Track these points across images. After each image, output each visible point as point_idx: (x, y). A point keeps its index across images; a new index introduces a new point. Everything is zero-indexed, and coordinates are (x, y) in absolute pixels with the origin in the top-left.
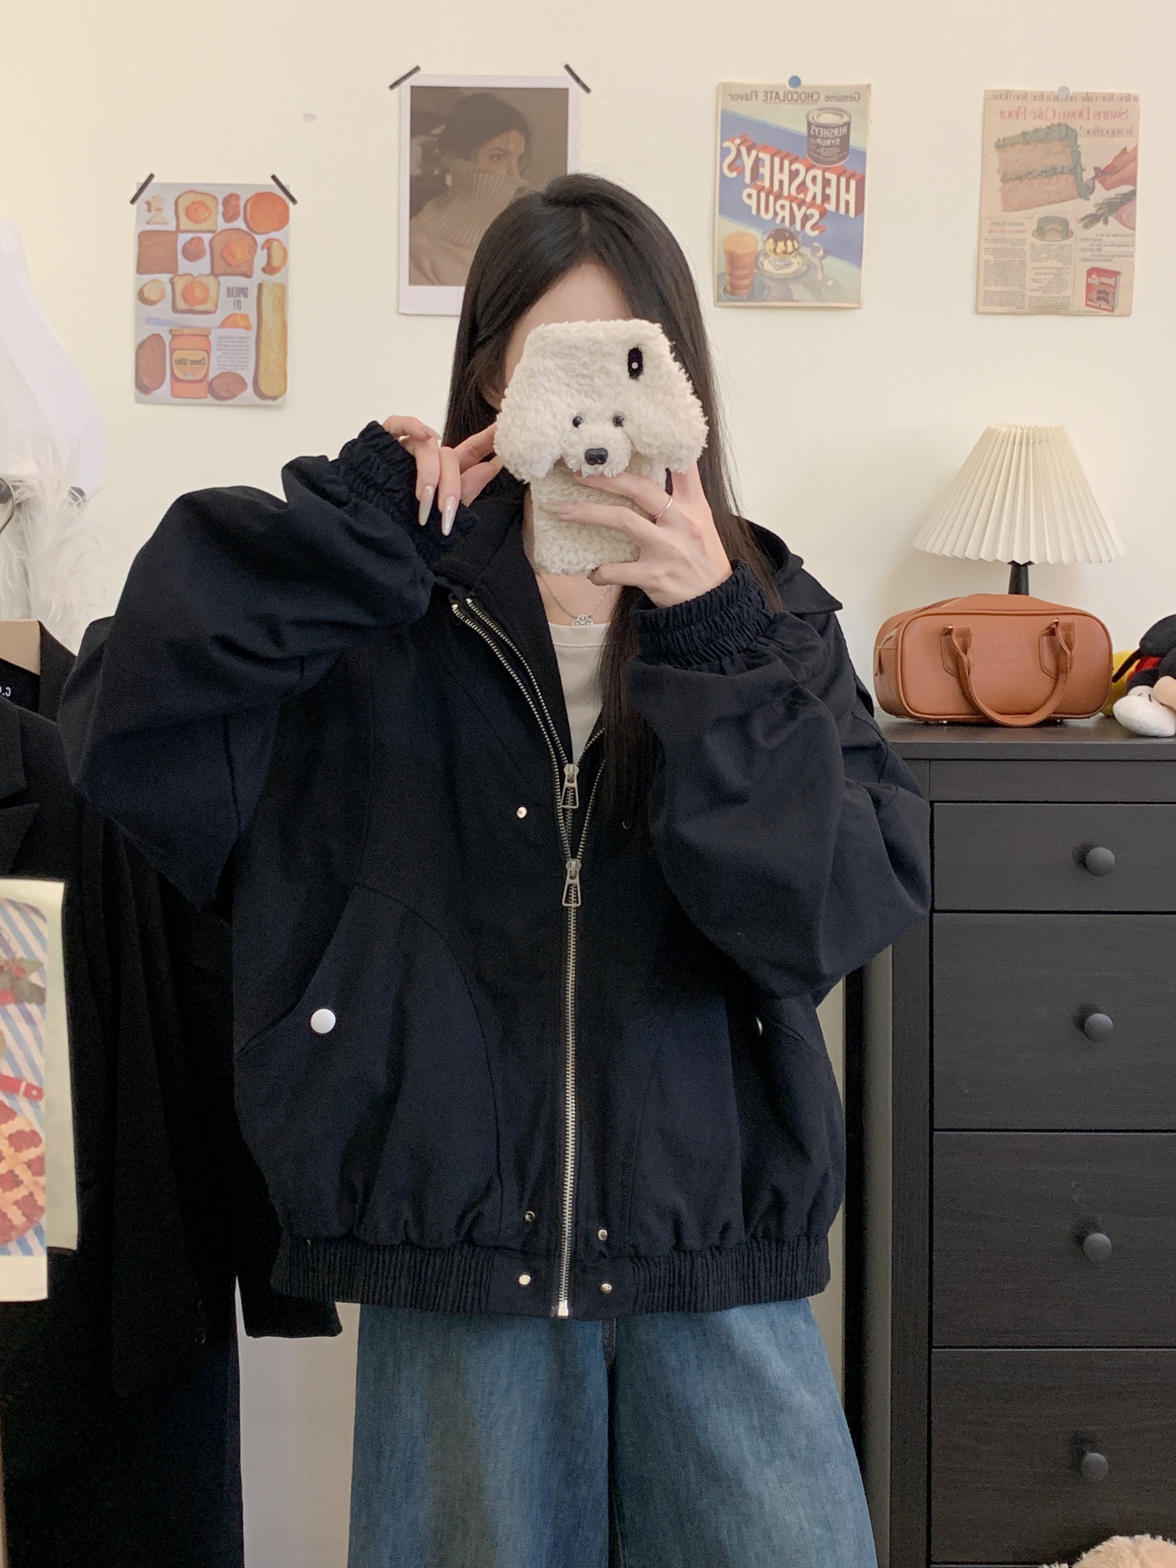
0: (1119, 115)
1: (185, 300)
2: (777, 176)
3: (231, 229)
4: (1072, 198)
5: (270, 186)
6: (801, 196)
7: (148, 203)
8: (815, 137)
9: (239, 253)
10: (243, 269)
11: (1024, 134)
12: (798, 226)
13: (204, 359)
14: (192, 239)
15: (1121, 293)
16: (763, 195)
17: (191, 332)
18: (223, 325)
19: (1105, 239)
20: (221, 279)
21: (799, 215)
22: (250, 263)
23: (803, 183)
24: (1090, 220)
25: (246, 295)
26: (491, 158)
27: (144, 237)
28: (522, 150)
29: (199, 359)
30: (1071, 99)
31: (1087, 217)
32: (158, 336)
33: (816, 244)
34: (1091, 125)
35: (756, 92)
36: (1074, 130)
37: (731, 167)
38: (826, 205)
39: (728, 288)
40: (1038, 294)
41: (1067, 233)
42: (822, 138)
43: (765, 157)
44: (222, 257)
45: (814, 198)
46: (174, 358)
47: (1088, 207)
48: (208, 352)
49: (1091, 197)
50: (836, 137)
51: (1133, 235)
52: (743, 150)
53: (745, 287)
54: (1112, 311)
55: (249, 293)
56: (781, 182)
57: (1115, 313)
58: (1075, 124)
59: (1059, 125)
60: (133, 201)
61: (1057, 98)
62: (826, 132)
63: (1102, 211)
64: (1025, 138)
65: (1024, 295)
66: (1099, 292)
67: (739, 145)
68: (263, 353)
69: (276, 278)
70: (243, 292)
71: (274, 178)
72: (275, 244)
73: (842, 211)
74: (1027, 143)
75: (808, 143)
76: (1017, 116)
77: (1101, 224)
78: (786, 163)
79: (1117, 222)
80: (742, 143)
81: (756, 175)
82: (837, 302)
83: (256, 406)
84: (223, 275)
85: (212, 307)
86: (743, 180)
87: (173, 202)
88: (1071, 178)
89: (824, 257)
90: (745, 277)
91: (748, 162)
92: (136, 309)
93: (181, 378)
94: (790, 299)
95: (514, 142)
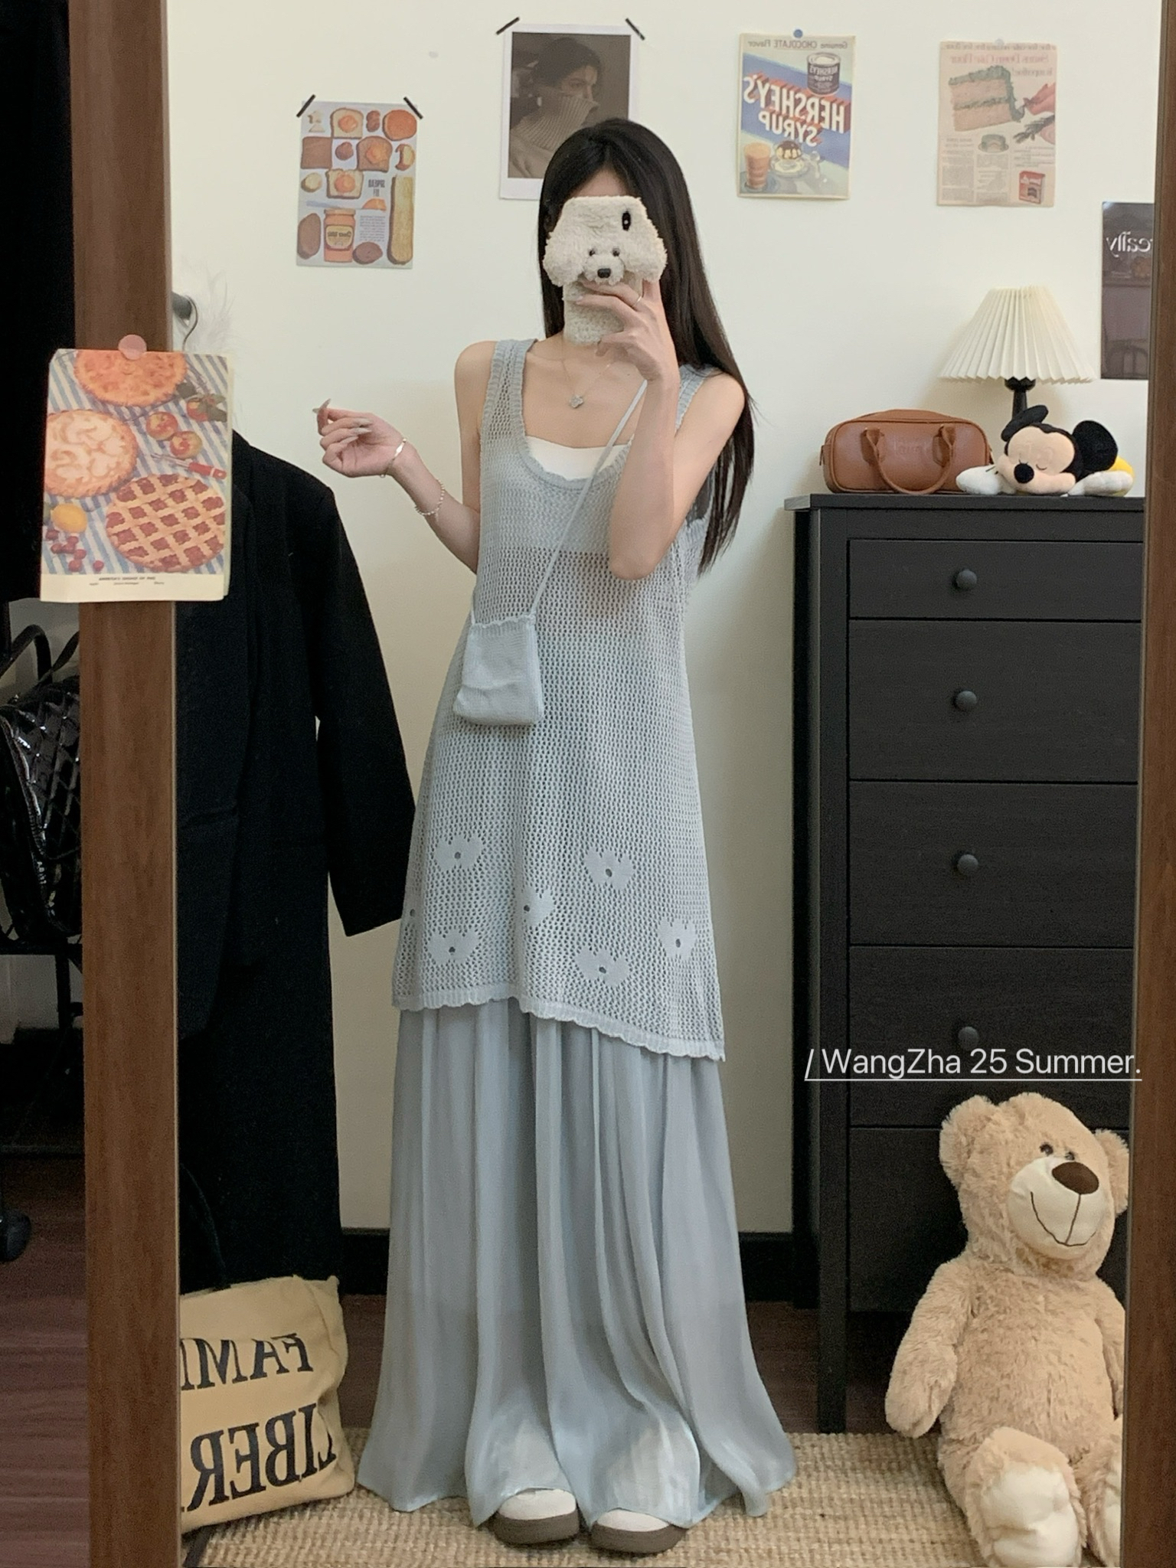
0: (1041, 59)
1: (337, 189)
2: (785, 103)
3: (373, 137)
4: (1009, 121)
5: (401, 105)
6: (803, 117)
7: (310, 117)
8: (813, 74)
9: (378, 153)
10: (382, 166)
11: (971, 74)
12: (801, 139)
13: (349, 232)
14: (343, 144)
15: (1045, 191)
17: (340, 212)
18: (364, 208)
19: (1033, 150)
20: (364, 173)
21: (801, 131)
22: (387, 162)
23: (805, 108)
24: (1022, 137)
25: (383, 186)
26: (572, 86)
27: (306, 142)
28: (594, 81)
29: (346, 232)
30: (1006, 48)
31: (1019, 134)
32: (315, 215)
33: (814, 152)
34: (1021, 66)
35: (769, 41)
36: (1007, 71)
37: (750, 95)
38: (822, 124)
39: (748, 184)
40: (984, 191)
41: (1004, 147)
42: (819, 76)
43: (776, 89)
44: (365, 157)
45: (813, 119)
46: (327, 232)
47: (1020, 127)
48: (353, 227)
49: (1022, 120)
50: (829, 75)
51: (1053, 149)
52: (759, 83)
53: (761, 183)
54: (1040, 203)
55: (385, 184)
56: (788, 108)
57: (1043, 203)
58: (1008, 66)
59: (997, 67)
60: (299, 114)
61: (995, 48)
62: (820, 71)
63: (1030, 131)
64: (972, 77)
65: (973, 192)
66: (1029, 189)
67: (756, 80)
68: (395, 229)
69: (406, 173)
70: (381, 183)
71: (406, 99)
72: (406, 148)
73: (834, 128)
74: (973, 81)
75: (809, 79)
76: (965, 61)
77: (1029, 140)
78: (792, 93)
79: (1041, 138)
80: (758, 78)
81: (768, 101)
82: (832, 195)
83: (388, 268)
84: (365, 170)
85: (357, 195)
86: (760, 103)
87: (329, 116)
88: (1008, 105)
89: (819, 162)
90: (761, 176)
91: (763, 92)
92: (300, 195)
93: (332, 246)
94: (795, 192)
95: (590, 75)
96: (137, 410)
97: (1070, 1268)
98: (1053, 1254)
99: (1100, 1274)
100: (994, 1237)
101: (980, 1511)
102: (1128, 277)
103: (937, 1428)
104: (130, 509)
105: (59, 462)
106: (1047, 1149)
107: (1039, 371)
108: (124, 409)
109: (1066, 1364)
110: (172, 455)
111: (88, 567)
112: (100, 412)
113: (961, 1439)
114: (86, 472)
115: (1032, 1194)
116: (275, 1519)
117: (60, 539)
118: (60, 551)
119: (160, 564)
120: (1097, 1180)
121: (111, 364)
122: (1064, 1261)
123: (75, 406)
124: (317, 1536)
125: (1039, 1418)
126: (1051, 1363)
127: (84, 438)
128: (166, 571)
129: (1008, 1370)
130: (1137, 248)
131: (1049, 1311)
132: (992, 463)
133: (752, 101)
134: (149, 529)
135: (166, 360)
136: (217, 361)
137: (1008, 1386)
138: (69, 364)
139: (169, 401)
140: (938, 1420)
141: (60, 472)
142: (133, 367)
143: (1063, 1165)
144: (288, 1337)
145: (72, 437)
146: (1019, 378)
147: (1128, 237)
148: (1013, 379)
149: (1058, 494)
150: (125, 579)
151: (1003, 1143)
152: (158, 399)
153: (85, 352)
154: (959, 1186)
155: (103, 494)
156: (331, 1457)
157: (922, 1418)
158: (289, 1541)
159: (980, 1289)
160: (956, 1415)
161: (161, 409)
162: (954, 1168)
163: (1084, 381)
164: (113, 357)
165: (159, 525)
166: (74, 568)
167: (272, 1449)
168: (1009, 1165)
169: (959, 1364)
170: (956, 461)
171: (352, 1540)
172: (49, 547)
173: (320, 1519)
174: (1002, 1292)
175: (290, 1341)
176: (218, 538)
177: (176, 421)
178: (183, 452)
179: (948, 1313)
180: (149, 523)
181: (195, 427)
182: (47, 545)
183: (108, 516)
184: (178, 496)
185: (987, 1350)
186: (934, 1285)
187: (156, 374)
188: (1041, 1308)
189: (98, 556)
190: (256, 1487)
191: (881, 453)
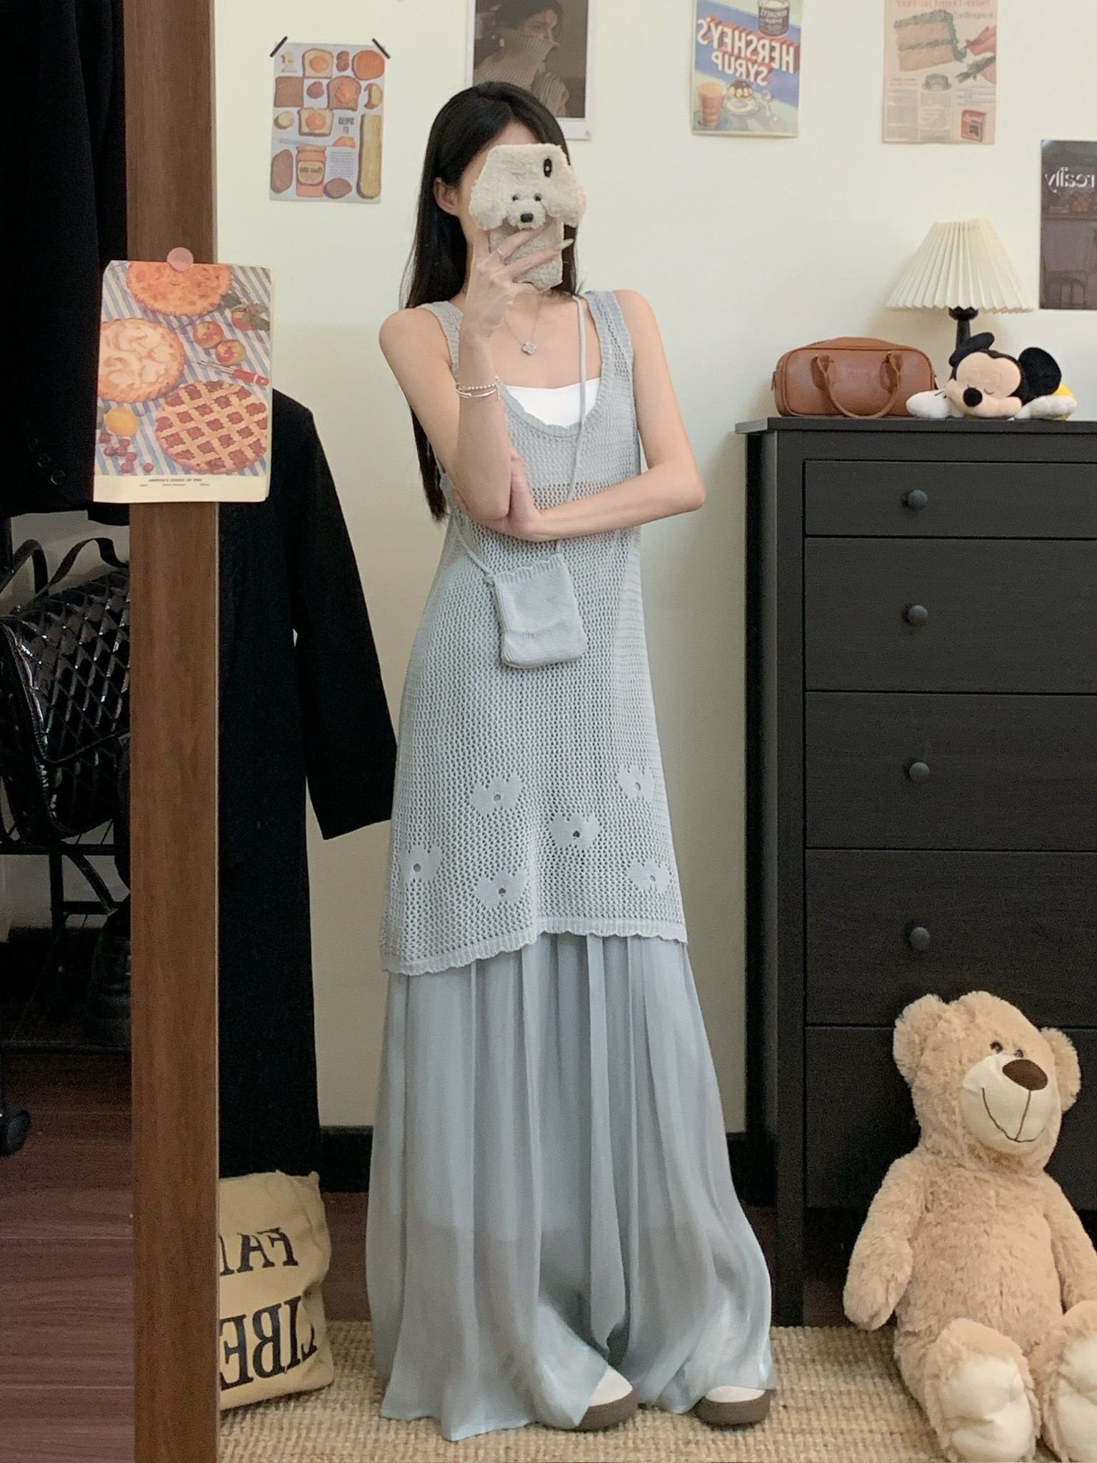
0: (982, 3)
1: (309, 127)
2: (737, 44)
3: (343, 77)
4: (950, 61)
5: (371, 46)
6: (754, 58)
7: (283, 57)
8: (764, 17)
9: (348, 93)
10: (351, 105)
11: (915, 17)
12: (752, 78)
13: (320, 168)
14: (315, 83)
15: (987, 129)
16: (727, 57)
17: (312, 149)
18: (335, 145)
19: (975, 90)
20: (335, 111)
21: (753, 72)
22: (356, 101)
23: (756, 49)
24: (965, 76)
25: (352, 123)
26: (533, 28)
27: (279, 81)
28: (555, 23)
29: (317, 167)
31: (961, 74)
32: (288, 151)
33: (765, 91)
34: (963, 10)
36: (950, 14)
37: (704, 37)
38: (772, 64)
39: (701, 122)
40: (927, 129)
41: (947, 85)
43: (728, 31)
44: (336, 96)
45: (764, 59)
46: (299, 166)
47: (963, 67)
48: (324, 163)
49: (964, 60)
50: (779, 18)
51: (994, 87)
52: (712, 25)
53: (714, 120)
54: (981, 140)
55: (355, 122)
56: (740, 48)
57: (984, 141)
58: (949, 10)
59: (940, 11)
60: (272, 55)
62: (771, 14)
63: (972, 70)
64: (916, 20)
65: (916, 130)
66: (971, 127)
67: (710, 22)
68: (364, 164)
69: (375, 111)
70: (351, 121)
71: (374, 41)
72: (374, 88)
73: (784, 69)
74: (917, 23)
75: (760, 22)
76: (909, 5)
77: (971, 80)
78: (743, 34)
79: (982, 78)
80: (712, 20)
81: (721, 43)
82: (781, 132)
83: (357, 202)
84: (336, 108)
85: (327, 132)
86: (712, 46)
87: (301, 55)
88: (950, 47)
89: (769, 101)
90: (712, 115)
91: (716, 35)
92: (273, 132)
93: (303, 180)
94: (746, 129)
95: (550, 17)
96: (185, 319)
97: (1020, 1164)
98: (1004, 1150)
99: (1048, 1169)
100: (946, 1133)
101: (938, 1400)
102: (1064, 212)
103: (893, 1321)
104: (178, 414)
105: (112, 368)
106: (997, 1046)
107: (983, 299)
108: (172, 318)
109: (1016, 1257)
110: (217, 362)
111: (138, 469)
112: (150, 321)
113: (916, 1331)
114: (138, 378)
115: (983, 1089)
116: (261, 1410)
117: (112, 442)
118: (113, 454)
119: (206, 467)
120: (1045, 1076)
121: (161, 275)
122: (1014, 1156)
123: (127, 315)
124: (302, 1426)
125: (992, 1310)
126: (1004, 1258)
127: (135, 345)
128: (213, 473)
129: (961, 1263)
130: (1074, 184)
131: (1002, 1206)
132: (936, 388)
133: (705, 43)
134: (196, 433)
135: (212, 272)
136: (260, 272)
137: (962, 1280)
138: (121, 275)
139: (216, 310)
140: (894, 1312)
141: (113, 378)
142: (180, 278)
143: (1013, 1063)
144: (272, 1231)
145: (124, 343)
146: (964, 307)
147: (1066, 173)
148: (959, 309)
149: (1006, 417)
150: (173, 480)
151: (955, 1041)
152: (204, 309)
153: (136, 263)
154: (912, 1083)
155: (153, 400)
156: (313, 1349)
157: (880, 1310)
158: (276, 1431)
159: (933, 1184)
160: (911, 1309)
161: (208, 318)
162: (908, 1066)
163: (1026, 311)
164: (162, 269)
165: (205, 429)
166: (127, 470)
167: (258, 1341)
168: (960, 1062)
169: (915, 1257)
170: (903, 386)
171: (335, 1431)
172: (102, 450)
173: (304, 1410)
174: (955, 1187)
175: (275, 1236)
176: (261, 442)
177: (221, 331)
178: (226, 360)
179: (903, 1208)
180: (196, 428)
181: (240, 335)
182: (100, 448)
183: (157, 420)
184: (223, 401)
185: (941, 1244)
186: (888, 1181)
187: (203, 285)
188: (993, 1203)
189: (148, 459)
190: (244, 1379)
191: (831, 379)
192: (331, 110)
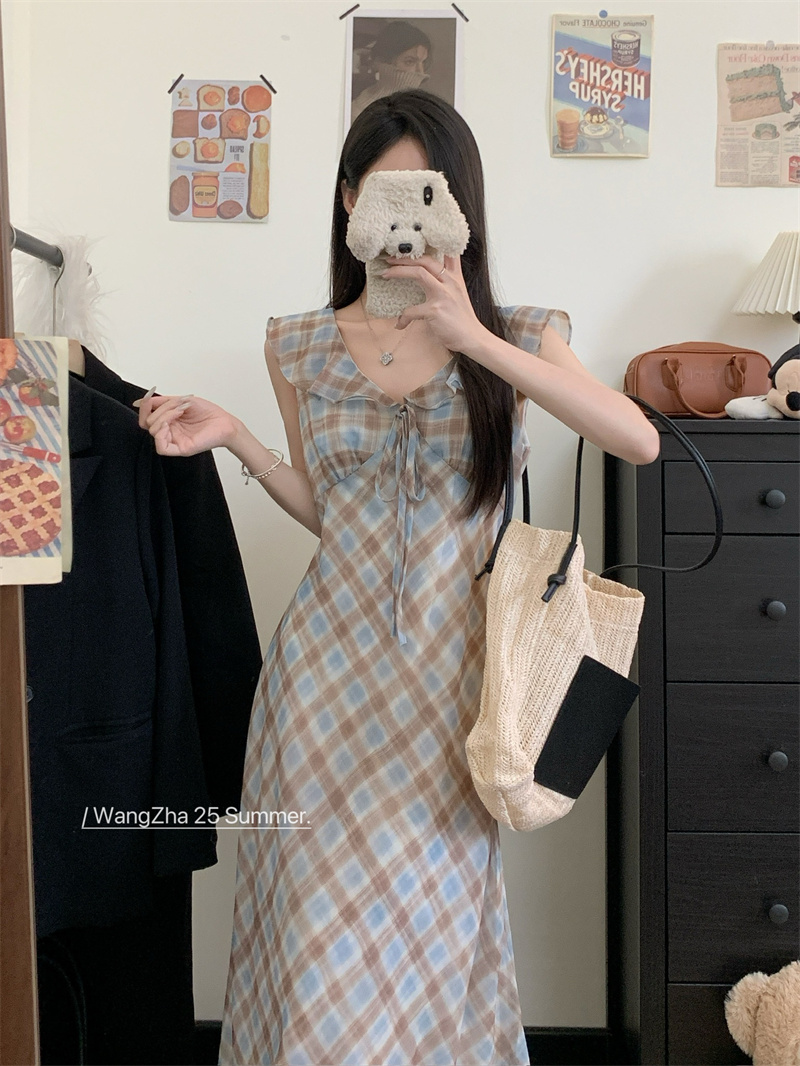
1: (203, 154)
2: (592, 74)
3: (233, 109)
4: (778, 112)
5: (259, 82)
6: (608, 86)
7: (180, 93)
8: (617, 49)
9: (239, 125)
10: (241, 135)
11: (744, 72)
12: (606, 105)
13: (214, 192)
14: (208, 116)
16: (583, 86)
17: (206, 174)
18: (226, 171)
20: (226, 141)
21: (607, 99)
22: (246, 131)
23: (610, 78)
25: (242, 151)
26: (405, 62)
27: (177, 114)
28: (425, 57)
29: (211, 192)
30: (775, 49)
32: (185, 177)
33: (618, 117)
35: (578, 21)
37: (561, 68)
38: (625, 92)
39: (559, 146)
40: (757, 173)
41: (775, 134)
42: (621, 50)
43: (584, 62)
44: (227, 127)
45: (617, 87)
46: (195, 192)
48: (217, 187)
50: (630, 49)
52: (570, 57)
53: (572, 144)
55: (245, 149)
56: (595, 78)
58: (778, 64)
59: (768, 65)
60: (170, 92)
61: (765, 48)
62: (623, 46)
64: (746, 74)
65: (747, 174)
68: (253, 188)
69: (262, 140)
70: (241, 149)
71: (262, 77)
72: (262, 119)
73: (636, 96)
74: (746, 78)
75: (613, 53)
76: (739, 61)
78: (598, 65)
80: (569, 53)
81: (578, 73)
82: (632, 154)
83: (248, 222)
84: (228, 138)
85: (220, 160)
86: (570, 74)
87: (196, 90)
89: (623, 125)
90: (571, 138)
91: (573, 65)
92: (171, 160)
93: (199, 204)
94: (602, 152)
95: (421, 53)
133: (563, 73)
148: (799, 314)
178: (17, 437)
181: (29, 412)
184: (14, 480)
191: (681, 382)
192: (224, 139)
